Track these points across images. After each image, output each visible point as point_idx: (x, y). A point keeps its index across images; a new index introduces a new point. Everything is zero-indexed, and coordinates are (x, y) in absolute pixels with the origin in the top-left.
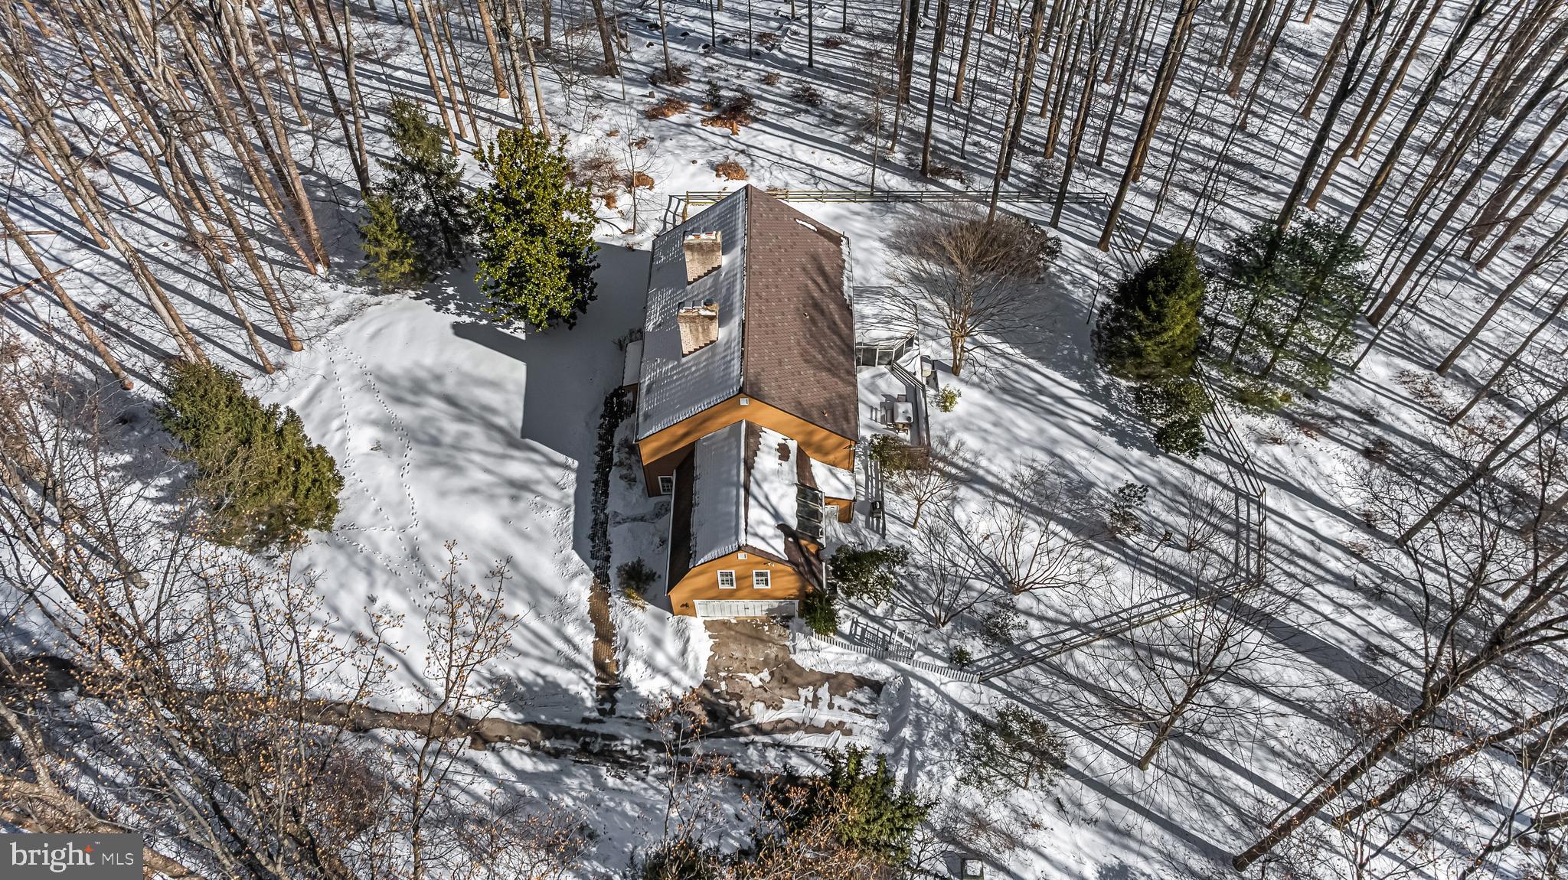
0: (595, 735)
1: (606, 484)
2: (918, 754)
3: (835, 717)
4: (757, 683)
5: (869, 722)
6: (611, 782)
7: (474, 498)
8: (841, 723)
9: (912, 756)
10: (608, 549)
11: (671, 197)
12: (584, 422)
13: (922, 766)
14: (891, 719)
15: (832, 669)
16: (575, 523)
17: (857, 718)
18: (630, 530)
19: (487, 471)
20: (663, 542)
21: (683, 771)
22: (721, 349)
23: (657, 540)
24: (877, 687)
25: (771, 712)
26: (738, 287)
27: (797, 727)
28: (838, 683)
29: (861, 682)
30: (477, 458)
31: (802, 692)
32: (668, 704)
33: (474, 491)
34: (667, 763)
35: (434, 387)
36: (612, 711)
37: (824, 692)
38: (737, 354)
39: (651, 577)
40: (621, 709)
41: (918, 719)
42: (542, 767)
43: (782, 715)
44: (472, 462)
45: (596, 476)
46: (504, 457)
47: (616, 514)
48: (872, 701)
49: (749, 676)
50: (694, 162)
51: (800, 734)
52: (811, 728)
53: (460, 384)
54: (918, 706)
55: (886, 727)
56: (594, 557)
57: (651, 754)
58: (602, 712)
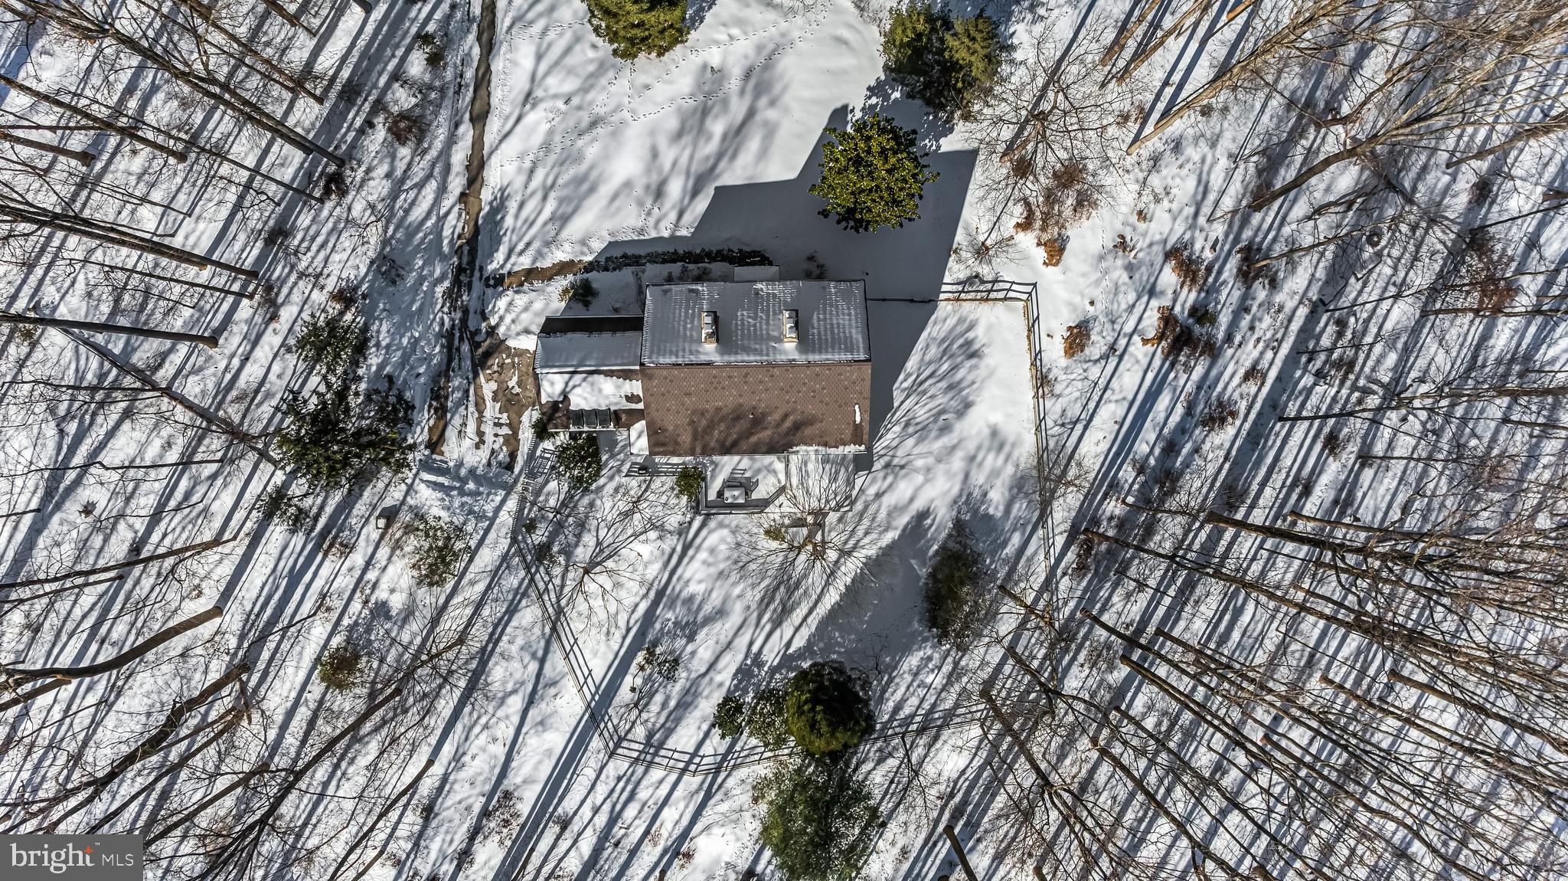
0: (472, 275)
1: (674, 261)
2: (455, 493)
3: (489, 438)
4: (511, 384)
5: (484, 461)
6: (439, 290)
7: (648, 156)
8: (483, 442)
9: (453, 488)
10: (614, 269)
11: (1035, 285)
12: (732, 234)
13: (448, 495)
14: (484, 476)
15: (521, 436)
16: (633, 241)
17: (488, 453)
18: (627, 285)
19: (674, 164)
20: (616, 310)
21: (448, 338)
22: (694, 348)
23: (617, 305)
24: (510, 467)
25: (491, 395)
26: (752, 358)
27: (481, 413)
28: (512, 441)
29: (513, 456)
30: (687, 153)
31: (505, 415)
32: (493, 321)
33: (655, 154)
34: (453, 326)
35: (763, 102)
36: (488, 286)
37: (506, 431)
38: (680, 361)
39: (587, 304)
40: (489, 291)
41: (480, 494)
42: (446, 242)
43: (489, 403)
44: (684, 149)
45: (681, 252)
46: (688, 174)
47: (643, 271)
48: (500, 464)
49: (515, 379)
50: (1092, 303)
51: (476, 415)
52: (480, 421)
53: (766, 123)
54: (488, 495)
55: (479, 472)
56: (608, 259)
57: (458, 315)
58: (488, 279)
